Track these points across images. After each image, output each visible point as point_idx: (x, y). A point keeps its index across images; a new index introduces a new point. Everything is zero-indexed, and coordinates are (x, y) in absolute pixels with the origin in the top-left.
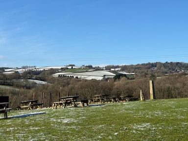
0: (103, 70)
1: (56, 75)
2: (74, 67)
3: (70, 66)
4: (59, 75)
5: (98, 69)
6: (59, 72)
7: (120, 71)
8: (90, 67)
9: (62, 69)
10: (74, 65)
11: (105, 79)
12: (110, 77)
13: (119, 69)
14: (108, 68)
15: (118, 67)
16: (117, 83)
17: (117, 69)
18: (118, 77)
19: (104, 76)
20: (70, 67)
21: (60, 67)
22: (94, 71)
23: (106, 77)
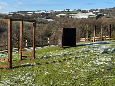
0: (88, 12)
1: (59, 15)
2: (69, 11)
3: (67, 10)
4: (60, 16)
5: (85, 12)
6: (60, 14)
7: (99, 12)
8: (80, 10)
9: (62, 12)
10: (69, 10)
12: (93, 16)
13: (98, 11)
14: (91, 11)
15: (97, 10)
17: (97, 12)
19: (89, 16)
21: (61, 11)
22: (82, 13)
23: (90, 17)
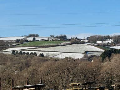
0: (83, 43)
1: (9, 51)
2: (37, 39)
3: (31, 36)
4: (13, 51)
5: (75, 41)
6: (13, 46)
7: (112, 44)
8: (63, 38)
9: (18, 41)
10: (37, 36)
11: (88, 57)
12: (95, 54)
13: (110, 41)
14: (92, 40)
15: (107, 38)
16: (107, 65)
17: (107, 42)
18: (108, 54)
19: (86, 52)
20: (31, 39)
21: (15, 39)
22: (70, 44)
23: (89, 55)
